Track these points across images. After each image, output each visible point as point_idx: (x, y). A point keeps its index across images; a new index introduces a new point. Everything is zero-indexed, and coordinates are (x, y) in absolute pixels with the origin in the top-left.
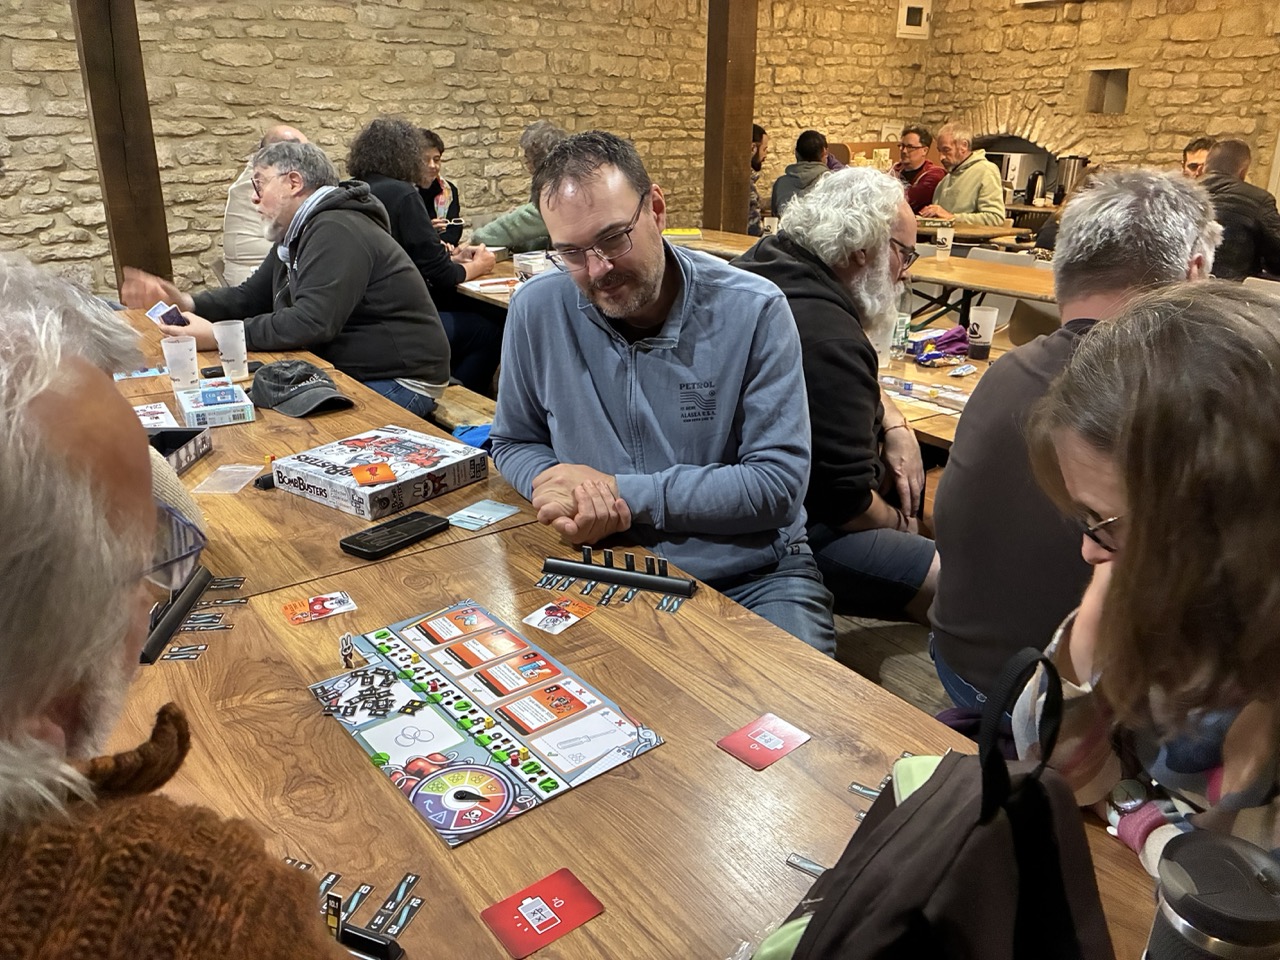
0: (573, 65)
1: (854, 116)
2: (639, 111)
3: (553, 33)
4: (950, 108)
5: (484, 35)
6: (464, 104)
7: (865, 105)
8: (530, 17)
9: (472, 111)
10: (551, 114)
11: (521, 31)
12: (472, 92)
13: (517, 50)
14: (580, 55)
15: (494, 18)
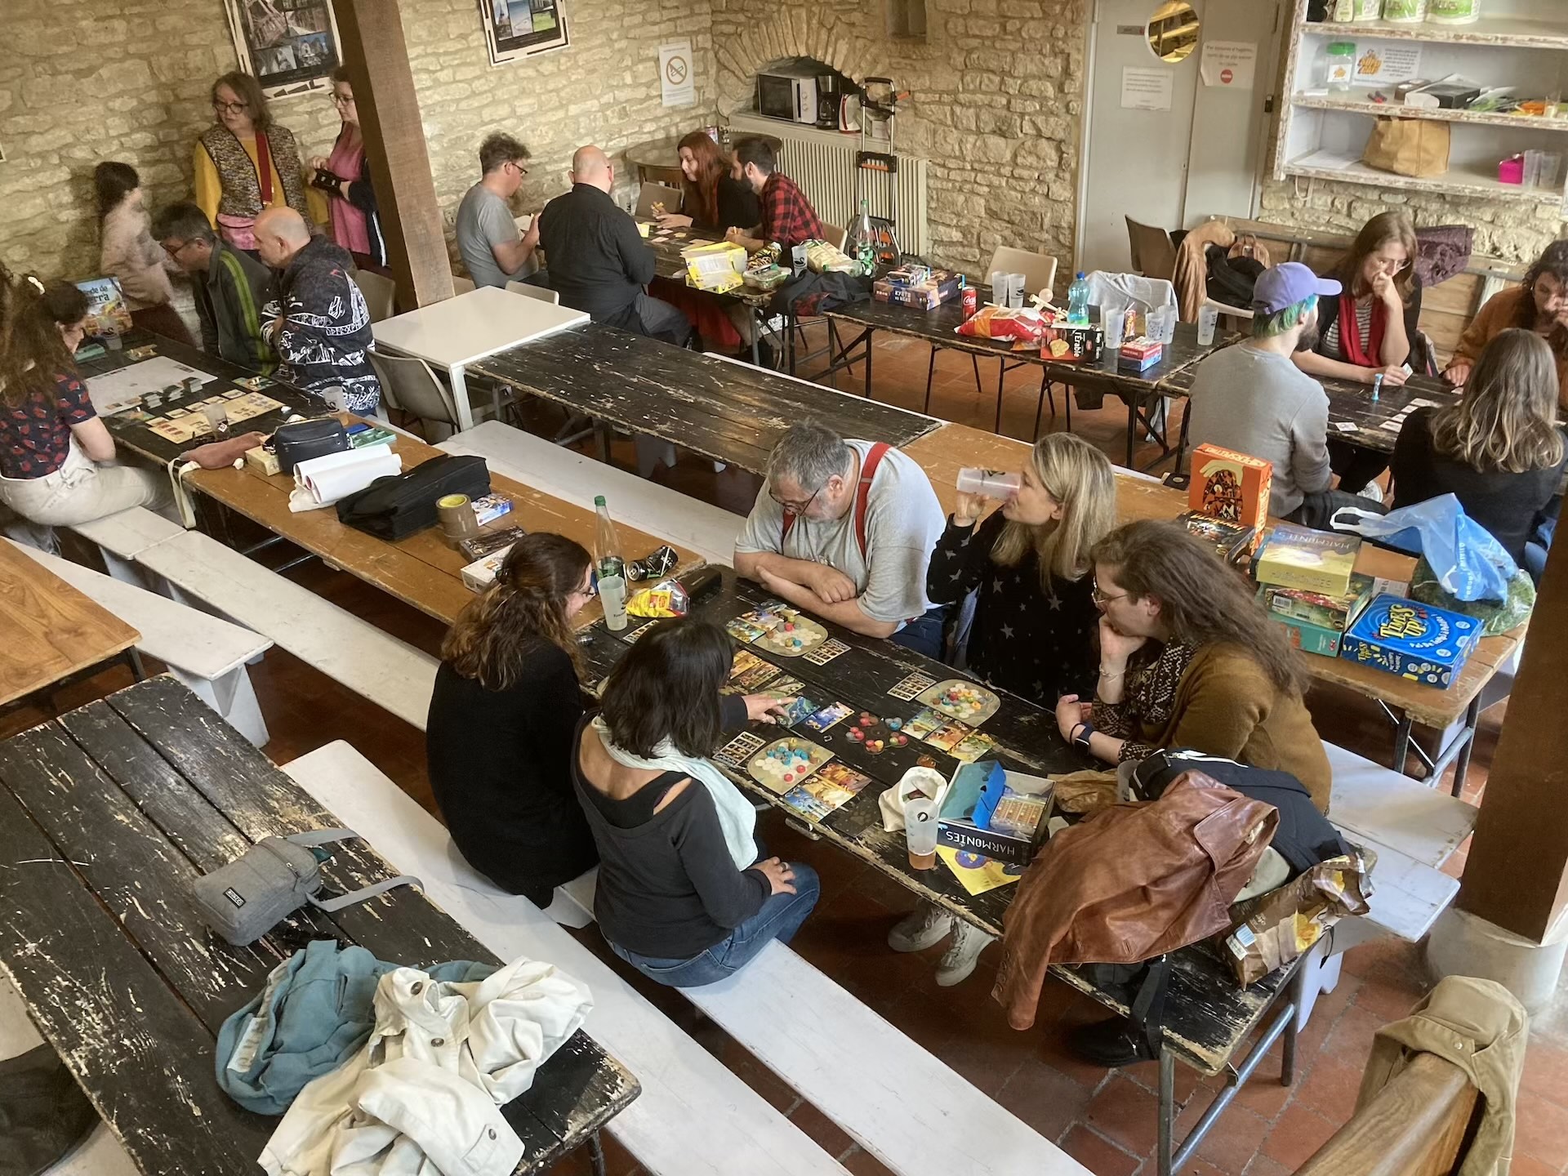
0: (191, 66)
1: (617, 46)
2: (305, 107)
3: (150, 32)
4: (741, 18)
5: (49, 57)
6: (42, 155)
7: (630, 28)
8: (111, 17)
9: (55, 160)
10: (176, 137)
11: (103, 38)
12: (49, 137)
13: (102, 66)
14: (199, 52)
15: (57, 30)
